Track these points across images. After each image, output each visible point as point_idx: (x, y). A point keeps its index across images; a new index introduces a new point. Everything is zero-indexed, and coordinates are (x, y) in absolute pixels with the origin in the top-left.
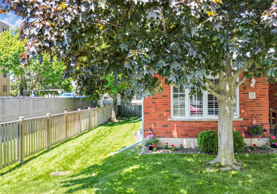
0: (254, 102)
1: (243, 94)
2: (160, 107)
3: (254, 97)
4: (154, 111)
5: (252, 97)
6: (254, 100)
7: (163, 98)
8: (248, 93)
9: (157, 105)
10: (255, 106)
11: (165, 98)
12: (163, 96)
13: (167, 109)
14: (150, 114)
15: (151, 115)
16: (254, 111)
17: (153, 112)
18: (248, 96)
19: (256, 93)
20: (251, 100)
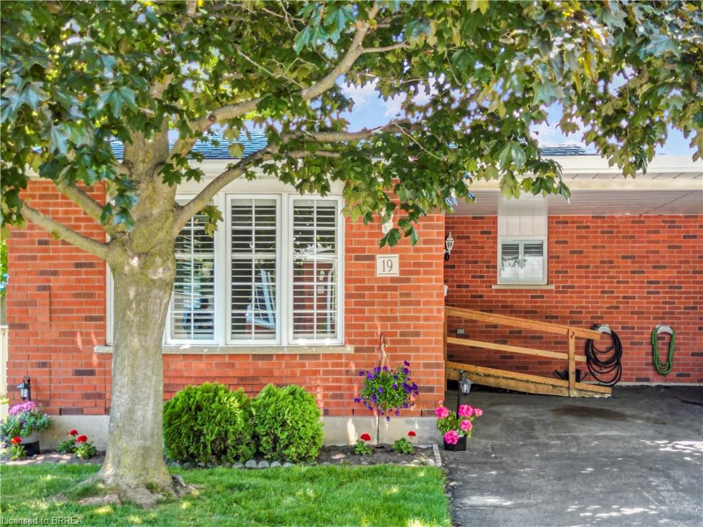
0: (395, 289)
1: (357, 258)
2: (65, 303)
3: (395, 272)
4: (44, 317)
5: (387, 269)
6: (393, 280)
7: (79, 273)
8: (372, 258)
9: (57, 296)
10: (395, 304)
11: (86, 273)
12: (77, 265)
13: (90, 311)
14: (30, 329)
15: (36, 334)
16: (395, 319)
17: (43, 324)
18: (373, 266)
19: (401, 258)
20: (383, 280)
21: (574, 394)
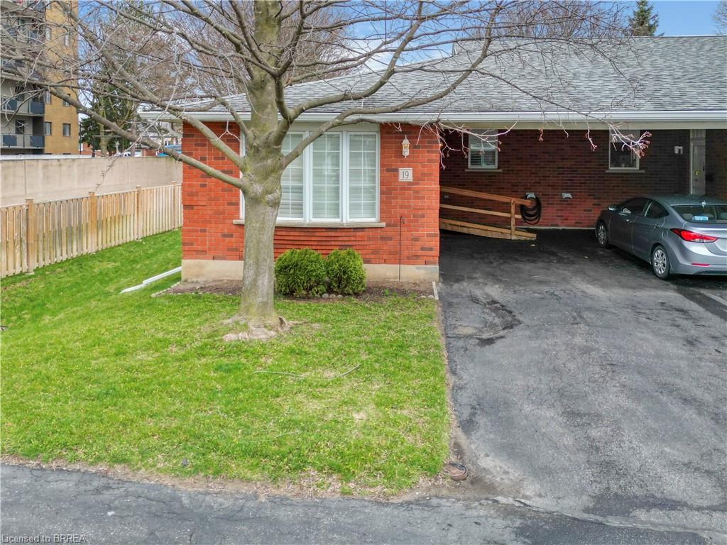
0: (409, 189)
1: (387, 171)
2: (216, 195)
3: (410, 178)
4: (203, 203)
5: (405, 177)
6: (409, 183)
8: (397, 170)
9: (211, 190)
10: (410, 198)
13: (230, 199)
14: (195, 210)
15: (199, 213)
16: (410, 207)
17: (203, 206)
18: (397, 176)
19: (413, 170)
20: (403, 183)
21: (514, 238)
